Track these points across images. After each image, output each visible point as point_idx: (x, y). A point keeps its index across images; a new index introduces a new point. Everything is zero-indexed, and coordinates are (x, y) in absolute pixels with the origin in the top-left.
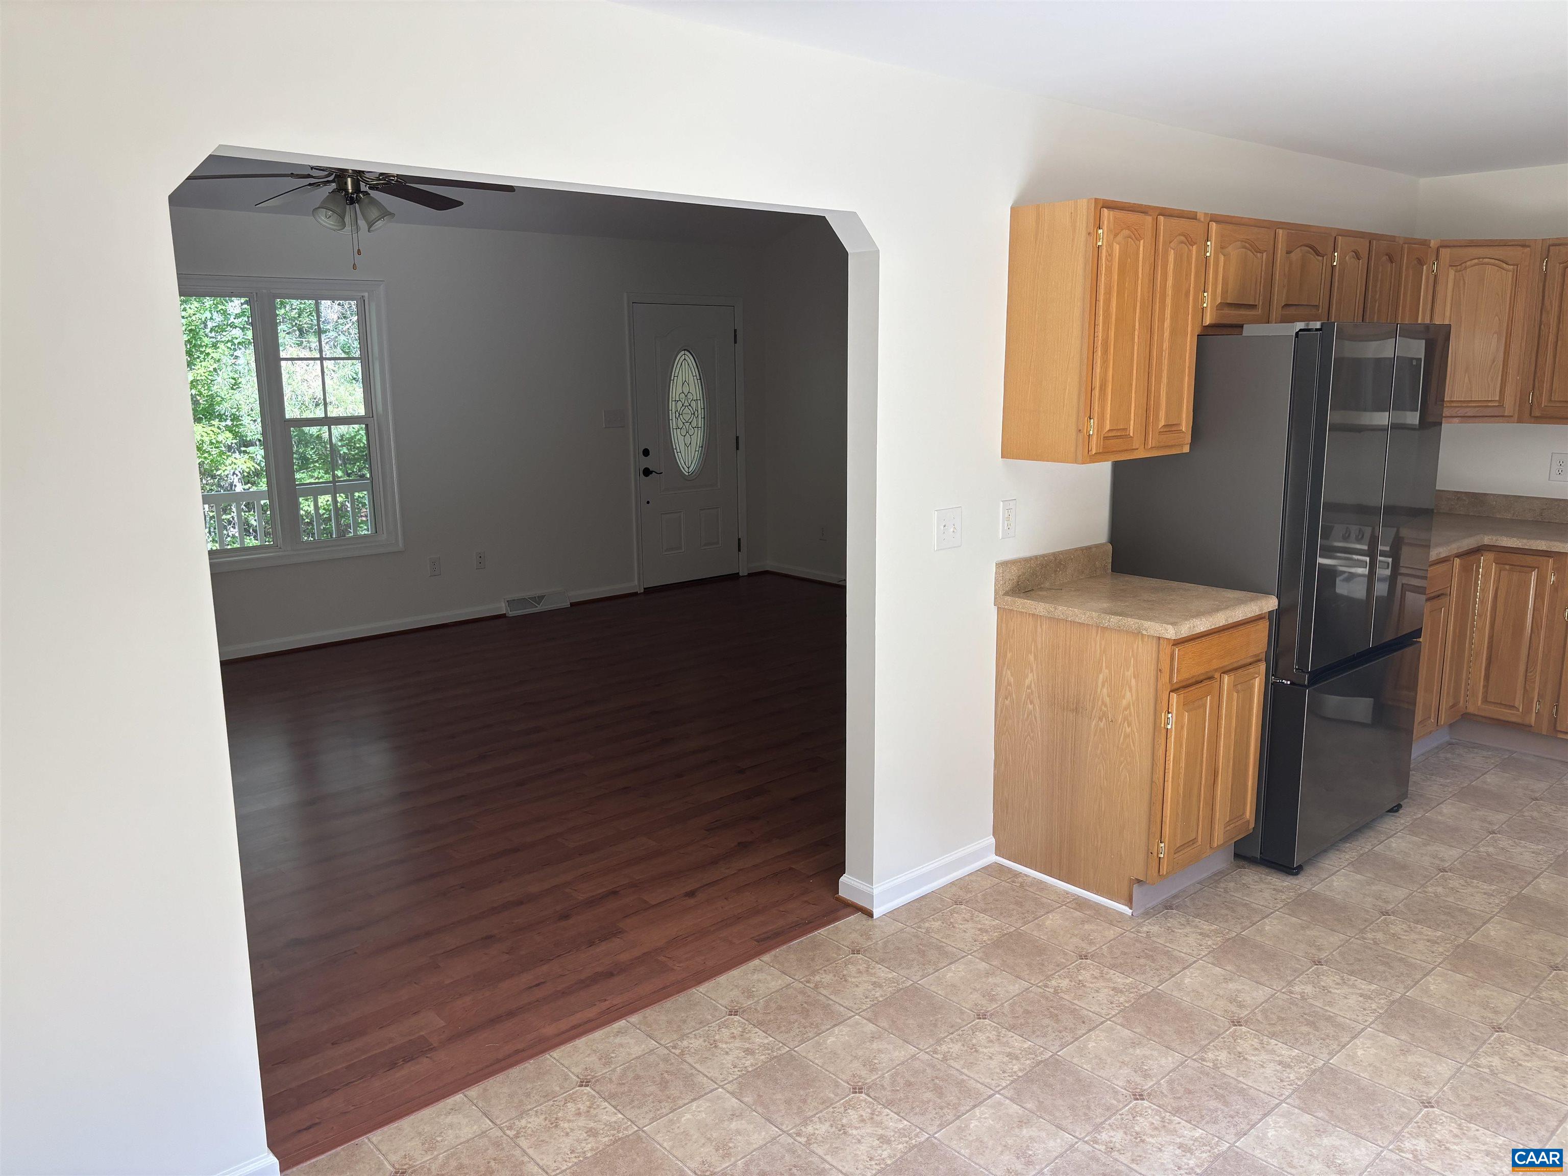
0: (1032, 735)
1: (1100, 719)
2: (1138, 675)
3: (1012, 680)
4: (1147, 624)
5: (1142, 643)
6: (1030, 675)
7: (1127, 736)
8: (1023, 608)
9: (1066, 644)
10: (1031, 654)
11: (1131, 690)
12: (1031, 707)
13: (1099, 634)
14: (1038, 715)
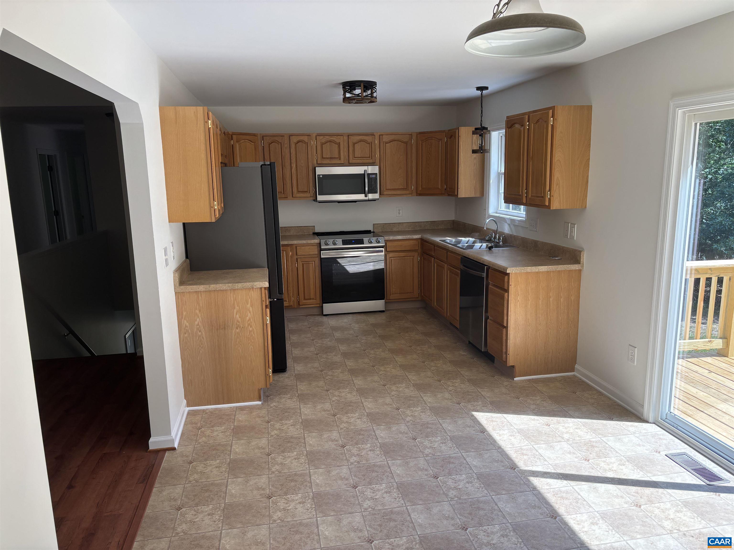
0: (201, 346)
1: (237, 328)
2: (253, 305)
3: (188, 324)
4: (256, 283)
5: (253, 292)
6: (198, 320)
7: (250, 332)
8: (191, 290)
9: (215, 301)
10: (197, 310)
11: (250, 312)
12: (200, 333)
13: (232, 293)
14: (204, 336)
